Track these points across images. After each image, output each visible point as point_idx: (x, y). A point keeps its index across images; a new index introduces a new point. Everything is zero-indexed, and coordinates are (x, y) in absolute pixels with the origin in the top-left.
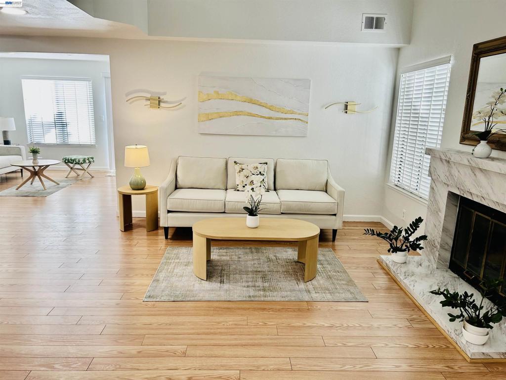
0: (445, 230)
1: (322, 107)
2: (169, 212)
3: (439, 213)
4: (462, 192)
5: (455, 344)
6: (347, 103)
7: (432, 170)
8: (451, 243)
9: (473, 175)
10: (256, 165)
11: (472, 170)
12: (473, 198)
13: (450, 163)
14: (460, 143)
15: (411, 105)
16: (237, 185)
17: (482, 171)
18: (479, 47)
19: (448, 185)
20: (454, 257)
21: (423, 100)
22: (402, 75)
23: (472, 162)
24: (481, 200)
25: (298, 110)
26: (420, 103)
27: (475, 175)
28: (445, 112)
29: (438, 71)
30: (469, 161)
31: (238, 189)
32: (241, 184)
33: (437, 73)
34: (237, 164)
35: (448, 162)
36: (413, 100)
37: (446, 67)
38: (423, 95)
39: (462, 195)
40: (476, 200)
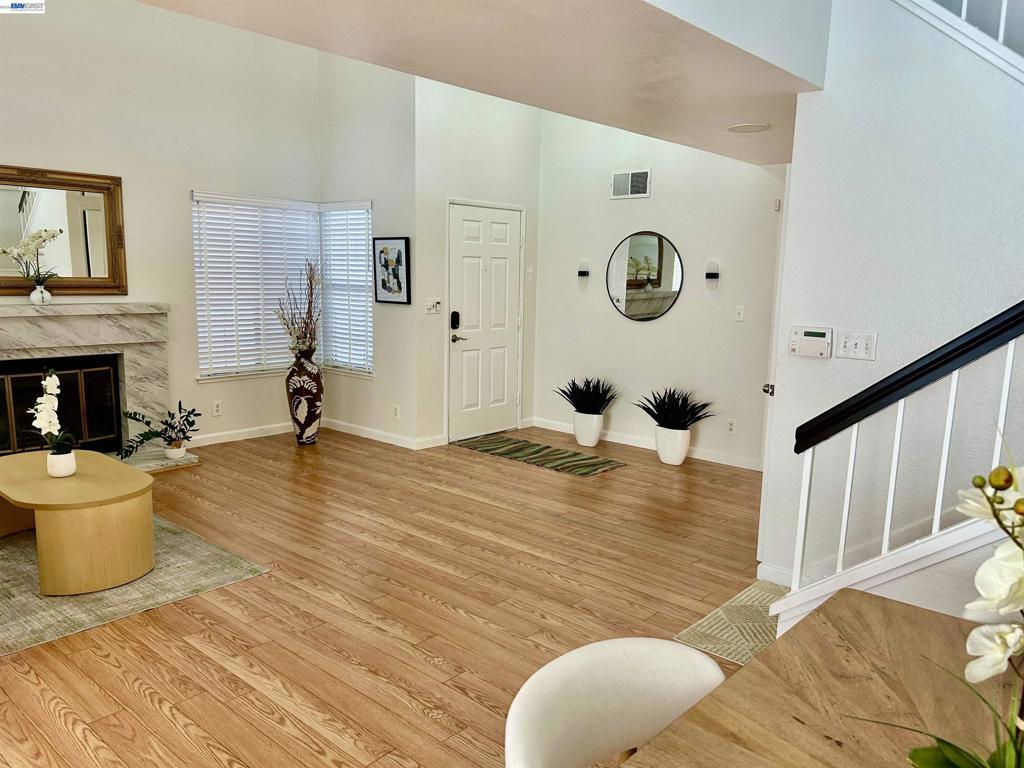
17: (51, 319)
23: (45, 311)
24: (49, 353)
27: (38, 326)
30: (38, 311)
39: (6, 359)
40: (38, 355)
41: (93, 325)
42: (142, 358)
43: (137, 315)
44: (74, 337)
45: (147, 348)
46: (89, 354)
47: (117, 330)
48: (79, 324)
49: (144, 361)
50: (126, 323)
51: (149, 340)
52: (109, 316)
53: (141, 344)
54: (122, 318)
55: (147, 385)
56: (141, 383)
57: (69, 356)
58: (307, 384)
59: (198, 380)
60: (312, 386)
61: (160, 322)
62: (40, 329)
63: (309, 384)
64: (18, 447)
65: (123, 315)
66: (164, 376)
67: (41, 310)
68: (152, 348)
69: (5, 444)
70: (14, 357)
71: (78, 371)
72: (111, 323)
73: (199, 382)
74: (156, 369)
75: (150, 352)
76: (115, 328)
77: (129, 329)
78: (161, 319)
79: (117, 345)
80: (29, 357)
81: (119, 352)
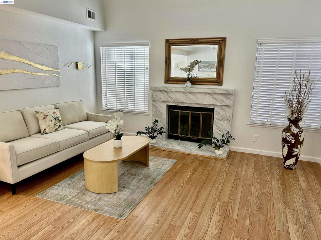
0: (166, 122)
2: (19, 167)
3: (162, 116)
5: (217, 158)
6: (78, 63)
7: (154, 96)
8: (167, 127)
10: (53, 111)
11: (184, 93)
14: (165, 83)
15: (115, 65)
16: (45, 129)
17: (190, 93)
18: (170, 41)
19: (166, 102)
20: (170, 133)
21: (126, 62)
22: (101, 48)
23: (187, 90)
24: (189, 105)
25: (53, 68)
26: (123, 64)
27: (186, 95)
28: (148, 69)
29: (136, 48)
30: (185, 90)
31: (46, 132)
32: (49, 127)
33: (136, 49)
34: (38, 112)
35: (167, 92)
36: (116, 62)
37: (143, 47)
38: (126, 60)
39: (177, 105)
40: (186, 105)
41: (203, 96)
42: (221, 111)
43: (221, 94)
44: (196, 100)
45: (224, 108)
46: (202, 107)
48: (199, 96)
49: (222, 113)
50: (215, 96)
51: (224, 104)
52: (209, 94)
53: (222, 106)
54: (214, 95)
55: (222, 122)
56: (219, 121)
57: (196, 106)
58: (289, 137)
59: (248, 124)
60: (291, 139)
61: (230, 98)
62: (186, 96)
63: (290, 138)
64: (180, 134)
65: (215, 93)
66: (230, 120)
67: (186, 90)
68: (226, 108)
69: (177, 132)
70: (179, 105)
71: (200, 112)
72: (210, 96)
73: (249, 125)
74: (227, 116)
75: (225, 109)
76: (211, 98)
77: (216, 99)
78: (230, 96)
79: (212, 105)
80: (183, 105)
81: (213, 108)
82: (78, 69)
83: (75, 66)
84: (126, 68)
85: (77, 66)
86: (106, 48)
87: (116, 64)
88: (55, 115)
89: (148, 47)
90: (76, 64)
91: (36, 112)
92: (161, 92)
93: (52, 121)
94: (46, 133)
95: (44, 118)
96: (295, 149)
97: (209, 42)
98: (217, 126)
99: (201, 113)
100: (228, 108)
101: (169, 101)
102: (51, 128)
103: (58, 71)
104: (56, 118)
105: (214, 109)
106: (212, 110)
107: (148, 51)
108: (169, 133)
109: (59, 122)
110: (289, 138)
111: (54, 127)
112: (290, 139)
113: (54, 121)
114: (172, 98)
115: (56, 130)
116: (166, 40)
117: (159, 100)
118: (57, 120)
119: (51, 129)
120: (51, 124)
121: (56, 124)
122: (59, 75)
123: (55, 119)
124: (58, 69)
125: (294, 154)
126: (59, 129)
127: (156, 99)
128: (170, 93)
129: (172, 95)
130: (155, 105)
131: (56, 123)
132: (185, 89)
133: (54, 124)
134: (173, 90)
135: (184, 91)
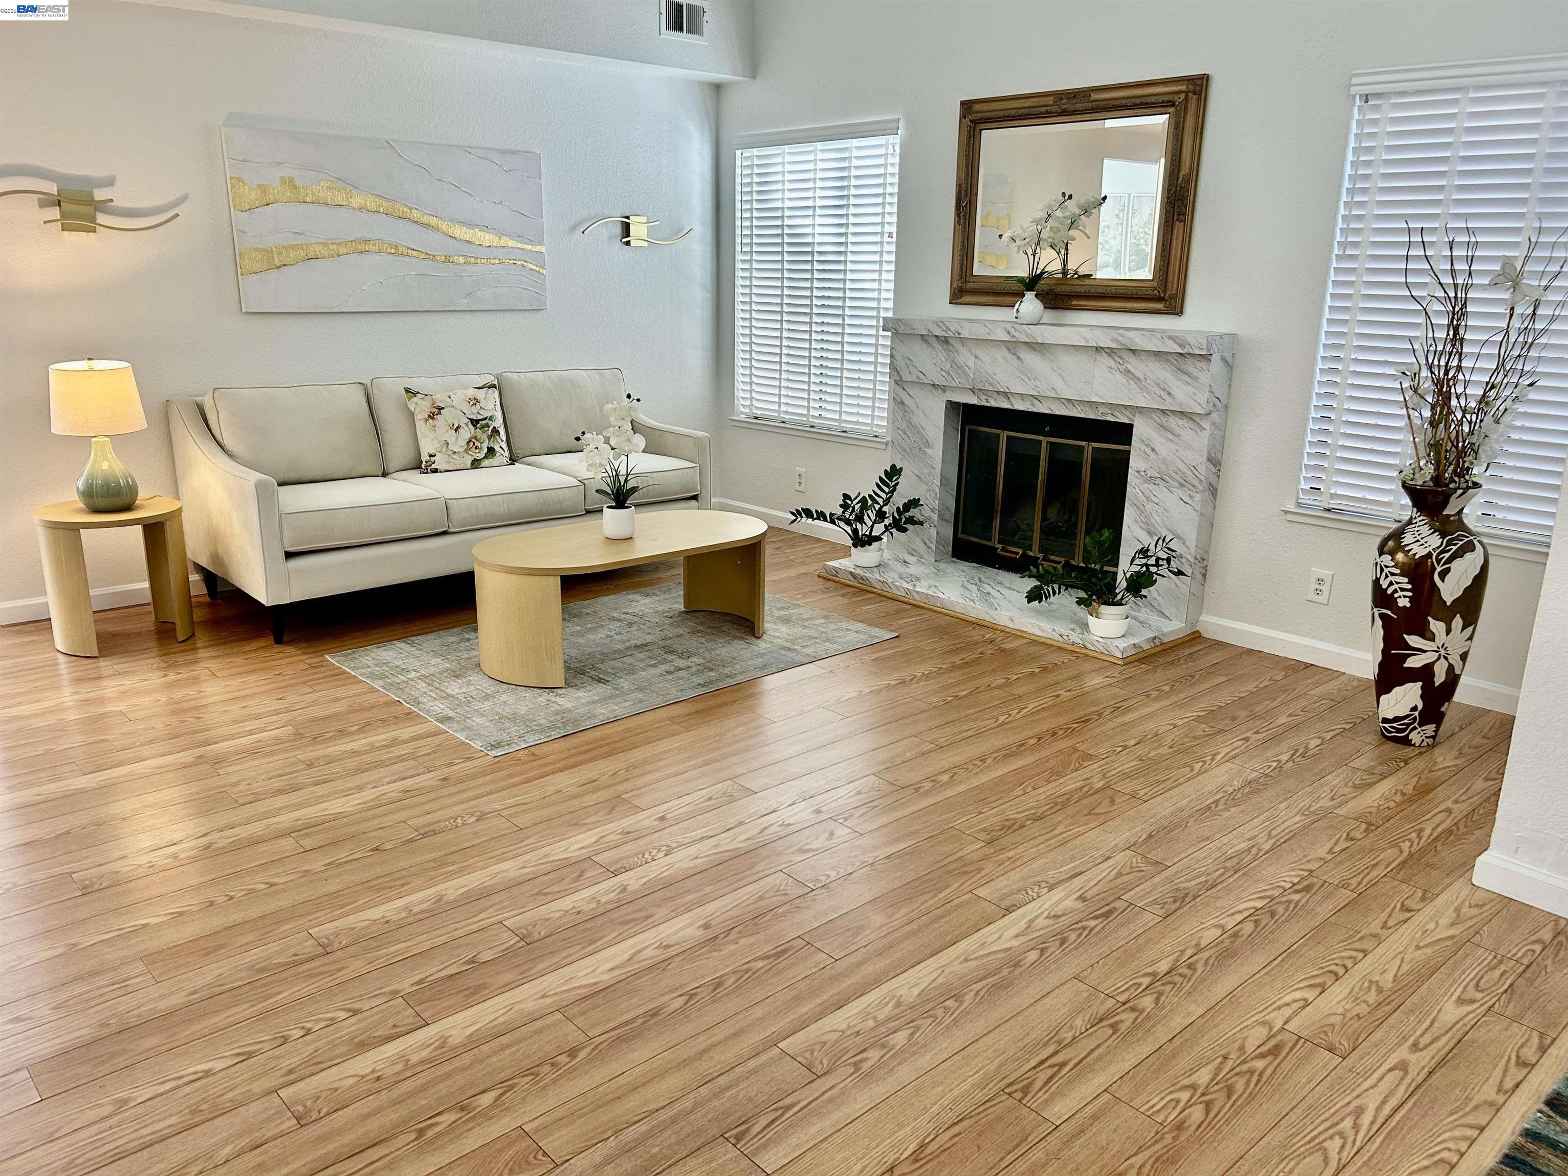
0: (944, 480)
1: (574, 228)
2: (289, 555)
3: (928, 451)
4: (983, 397)
5: (1083, 651)
6: (628, 218)
7: (900, 363)
8: (952, 504)
9: (1015, 358)
10: (471, 392)
11: (1009, 349)
12: (1012, 405)
13: (950, 340)
14: (950, 303)
15: (782, 227)
16: (431, 456)
17: (1034, 349)
18: (976, 107)
19: (944, 389)
20: (963, 532)
21: (819, 212)
22: (738, 153)
23: (1017, 334)
24: (1033, 404)
25: (519, 237)
26: (809, 221)
27: (1018, 358)
28: (894, 240)
29: (858, 148)
30: (1008, 333)
31: (433, 466)
32: (444, 450)
33: (855, 153)
34: (415, 394)
35: (945, 341)
36: (787, 213)
37: (881, 140)
38: (820, 202)
39: (985, 404)
40: (1020, 406)
41: (1083, 361)
42: (1163, 441)
43: (1157, 354)
44: (1059, 384)
45: (1173, 422)
46: (1083, 416)
47: (1121, 379)
48: (1068, 360)
49: (1164, 447)
50: (1136, 366)
51: (1169, 405)
52: (1110, 352)
53: (1163, 412)
54: (1129, 357)
55: (1161, 493)
56: (1151, 487)
57: (1058, 413)
58: (1387, 576)
59: (1286, 512)
60: (1396, 586)
61: (1196, 372)
62: (1016, 363)
63: (1391, 578)
64: (999, 543)
65: (1133, 351)
66: (1196, 482)
67: (1012, 331)
68: (1180, 422)
69: (986, 532)
70: (993, 403)
71: (1084, 443)
72: (1113, 364)
73: (1289, 517)
74: (1182, 467)
75: (1178, 430)
76: (1117, 374)
77: (1139, 379)
78: (1199, 365)
79: (1125, 407)
80: (1010, 407)
81: (1126, 421)
82: (628, 243)
83: (618, 230)
84: (818, 239)
85: (626, 229)
86: (756, 152)
87: (787, 222)
88: (475, 410)
89: (895, 140)
90: (622, 222)
91: (408, 391)
92: (926, 342)
93: (461, 430)
94: (435, 471)
95: (432, 416)
96: (1414, 640)
97: (1129, 102)
98: (1140, 509)
99: (1089, 448)
100: (1191, 424)
101: (953, 384)
102: (455, 453)
103: (538, 248)
104: (477, 421)
105: (1128, 428)
106: (1123, 432)
107: (897, 160)
108: (960, 535)
109: (490, 437)
110: (1388, 580)
111: (466, 451)
112: (1391, 584)
113: (468, 432)
114: (964, 372)
115: (476, 464)
116: (963, 103)
117: (914, 378)
118: (482, 427)
119: (455, 456)
120: (457, 439)
121: (477, 444)
122: (542, 267)
123: (475, 422)
124: (541, 243)
125: (1414, 662)
126: (486, 463)
127: (907, 377)
128: (958, 346)
129: (966, 357)
130: (903, 403)
131: (475, 438)
132: (1008, 326)
133: (468, 443)
134: (965, 334)
135: (1006, 338)
